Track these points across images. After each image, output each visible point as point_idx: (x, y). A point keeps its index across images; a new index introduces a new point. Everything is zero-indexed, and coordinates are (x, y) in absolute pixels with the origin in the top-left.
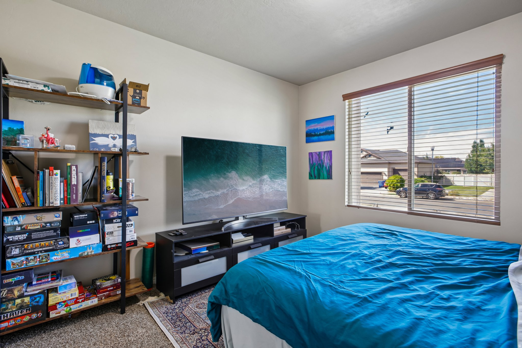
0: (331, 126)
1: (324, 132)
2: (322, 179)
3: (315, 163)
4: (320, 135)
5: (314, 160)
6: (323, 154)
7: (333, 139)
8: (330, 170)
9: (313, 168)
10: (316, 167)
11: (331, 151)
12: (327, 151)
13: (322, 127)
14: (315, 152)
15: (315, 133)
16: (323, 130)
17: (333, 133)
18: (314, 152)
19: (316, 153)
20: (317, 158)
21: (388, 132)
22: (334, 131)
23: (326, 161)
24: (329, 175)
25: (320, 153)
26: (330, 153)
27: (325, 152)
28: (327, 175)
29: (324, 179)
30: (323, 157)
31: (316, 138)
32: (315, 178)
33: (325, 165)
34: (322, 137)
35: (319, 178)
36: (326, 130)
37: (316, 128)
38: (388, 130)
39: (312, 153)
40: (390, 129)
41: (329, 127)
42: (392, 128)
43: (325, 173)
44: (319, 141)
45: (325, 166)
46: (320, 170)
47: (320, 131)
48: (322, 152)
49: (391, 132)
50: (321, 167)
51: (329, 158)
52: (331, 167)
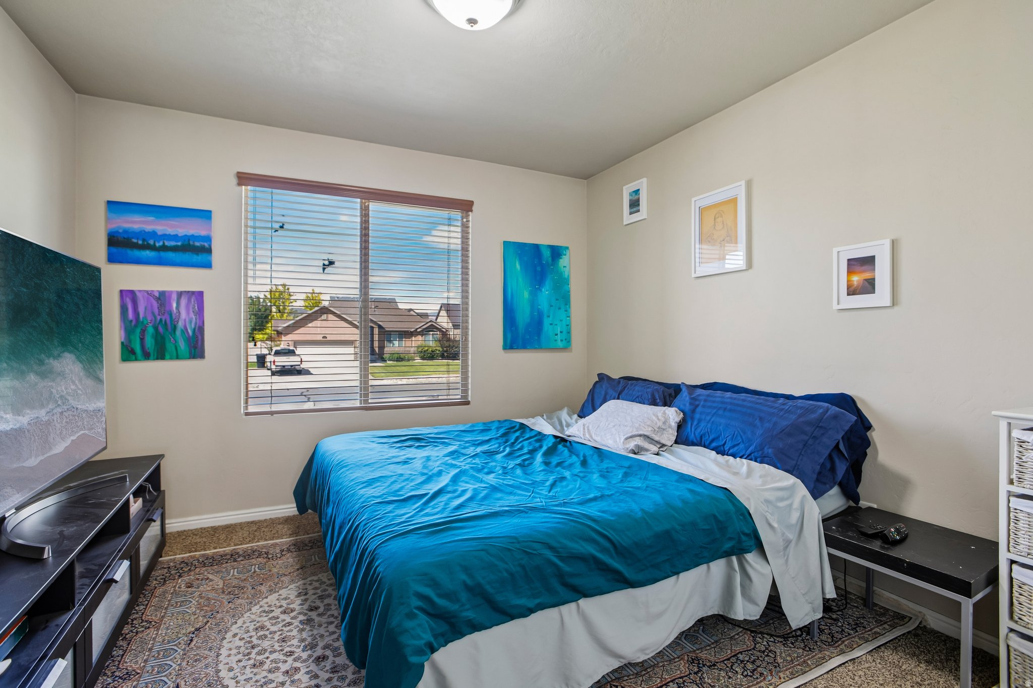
0: (203, 233)
1: (179, 244)
2: (171, 359)
3: (145, 317)
4: (164, 248)
5: (141, 310)
6: (174, 297)
7: (208, 265)
8: (200, 337)
9: (138, 331)
10: (150, 330)
11: (201, 294)
12: (189, 292)
13: (171, 231)
14: (147, 292)
15: (144, 240)
16: (175, 237)
17: (209, 251)
18: (140, 291)
19: (149, 293)
20: (152, 306)
21: (324, 269)
22: (210, 246)
23: (183, 314)
24: (195, 347)
25: (163, 293)
26: (198, 296)
27: (180, 294)
28: (188, 349)
29: (178, 358)
30: (174, 305)
31: (147, 254)
32: (147, 356)
33: (180, 325)
34: (171, 255)
35: (161, 355)
36: (185, 240)
37: (149, 228)
38: (324, 265)
39: (132, 293)
40: (328, 265)
41: (195, 235)
42: (331, 263)
43: (183, 346)
44: (160, 262)
45: (183, 328)
46: (163, 338)
47: (164, 239)
48: (171, 292)
49: (328, 270)
50: (167, 329)
51: (193, 308)
52: (200, 330)
